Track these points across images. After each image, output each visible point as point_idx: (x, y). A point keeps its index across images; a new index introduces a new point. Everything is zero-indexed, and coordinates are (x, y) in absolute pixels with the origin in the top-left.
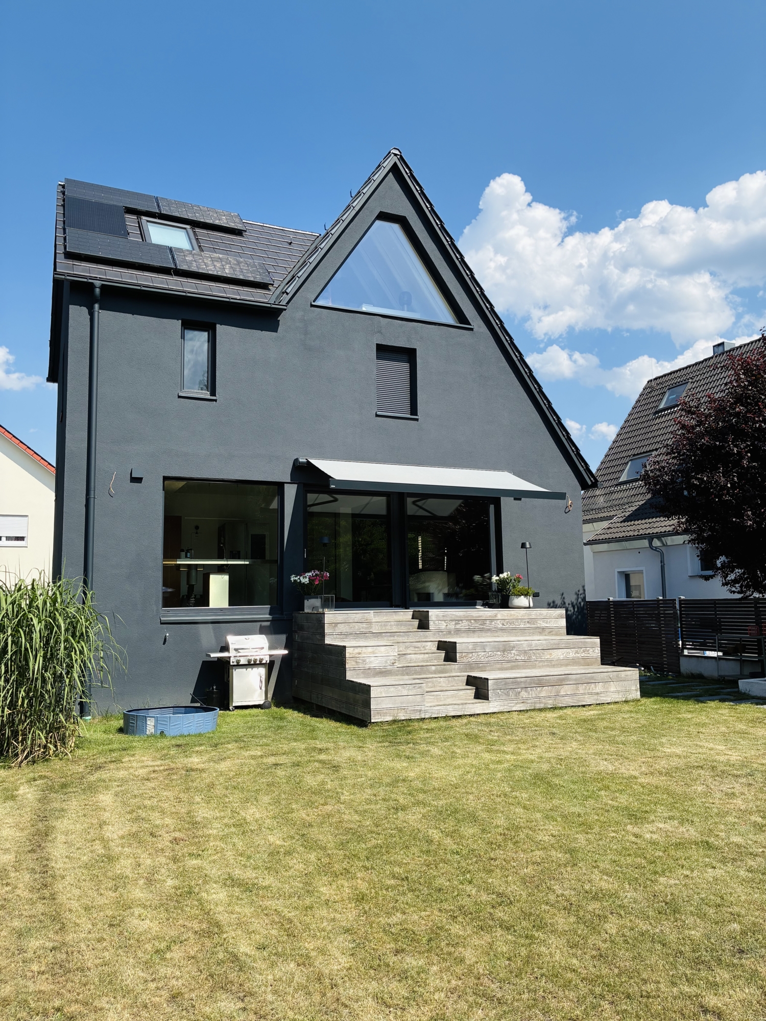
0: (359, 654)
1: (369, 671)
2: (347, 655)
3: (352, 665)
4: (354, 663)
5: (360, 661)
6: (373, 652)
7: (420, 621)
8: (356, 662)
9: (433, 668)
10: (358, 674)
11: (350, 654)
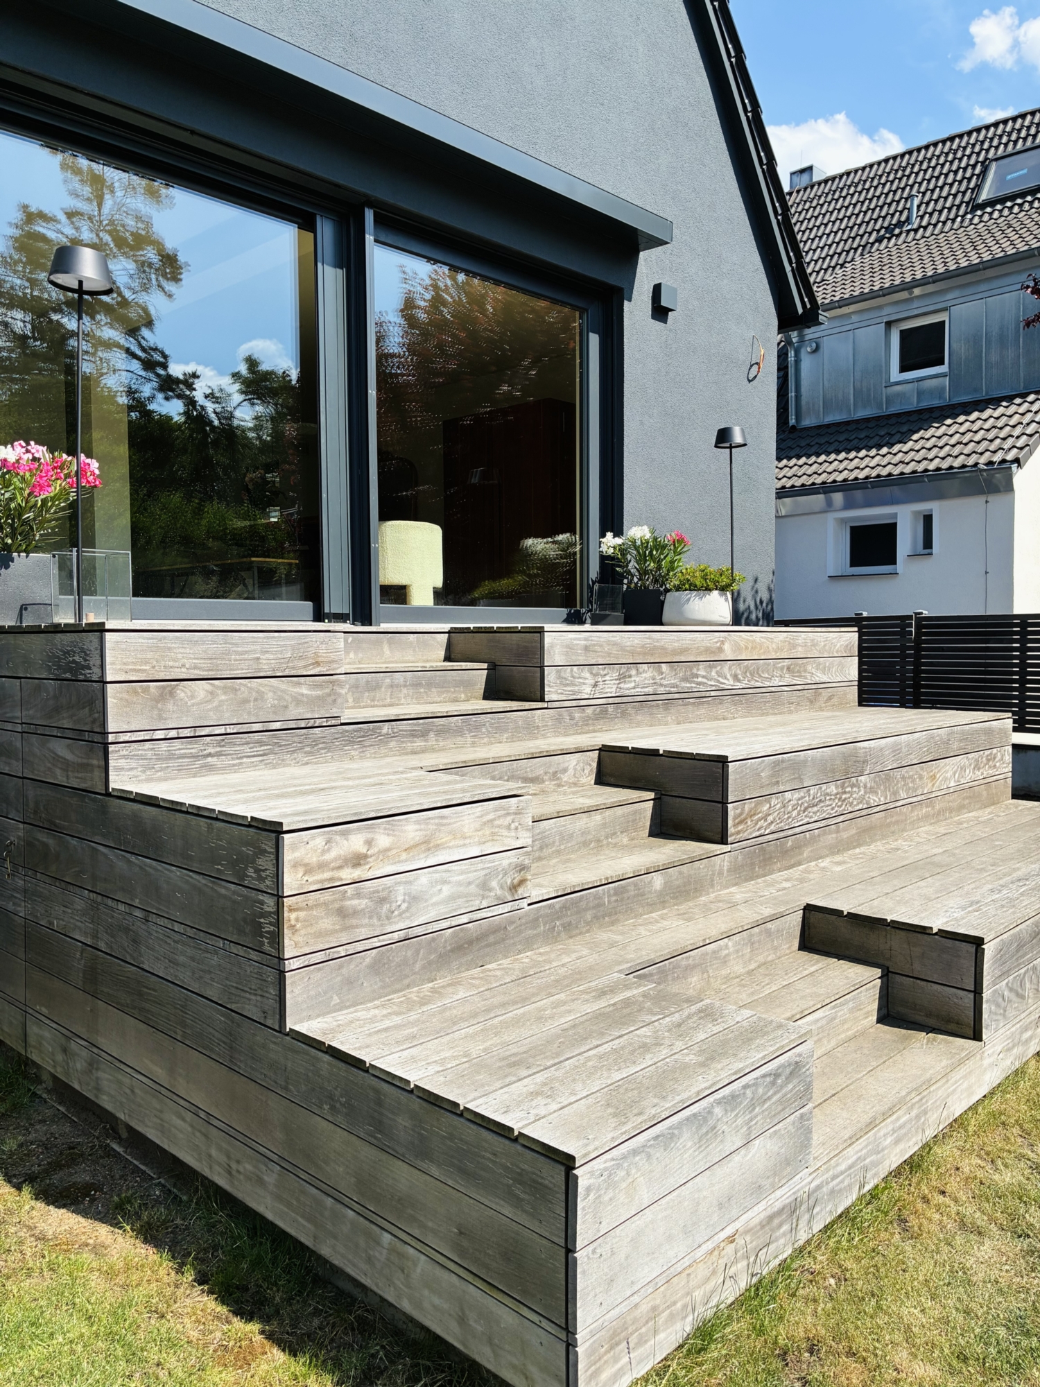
0: (358, 860)
1: (406, 951)
2: (291, 881)
3: (319, 935)
4: (327, 923)
5: (361, 904)
6: (427, 845)
7: (493, 668)
8: (342, 913)
9: (658, 881)
10: (349, 982)
11: (309, 870)
